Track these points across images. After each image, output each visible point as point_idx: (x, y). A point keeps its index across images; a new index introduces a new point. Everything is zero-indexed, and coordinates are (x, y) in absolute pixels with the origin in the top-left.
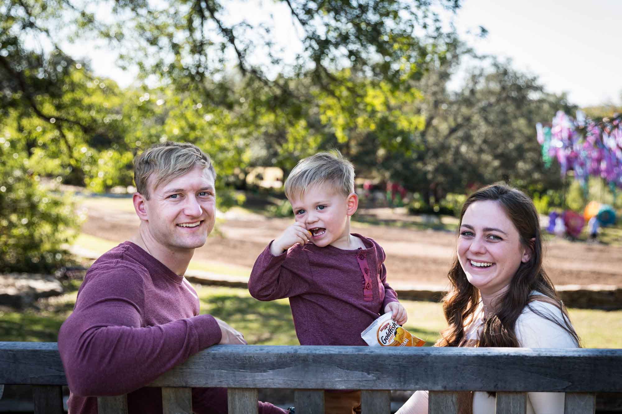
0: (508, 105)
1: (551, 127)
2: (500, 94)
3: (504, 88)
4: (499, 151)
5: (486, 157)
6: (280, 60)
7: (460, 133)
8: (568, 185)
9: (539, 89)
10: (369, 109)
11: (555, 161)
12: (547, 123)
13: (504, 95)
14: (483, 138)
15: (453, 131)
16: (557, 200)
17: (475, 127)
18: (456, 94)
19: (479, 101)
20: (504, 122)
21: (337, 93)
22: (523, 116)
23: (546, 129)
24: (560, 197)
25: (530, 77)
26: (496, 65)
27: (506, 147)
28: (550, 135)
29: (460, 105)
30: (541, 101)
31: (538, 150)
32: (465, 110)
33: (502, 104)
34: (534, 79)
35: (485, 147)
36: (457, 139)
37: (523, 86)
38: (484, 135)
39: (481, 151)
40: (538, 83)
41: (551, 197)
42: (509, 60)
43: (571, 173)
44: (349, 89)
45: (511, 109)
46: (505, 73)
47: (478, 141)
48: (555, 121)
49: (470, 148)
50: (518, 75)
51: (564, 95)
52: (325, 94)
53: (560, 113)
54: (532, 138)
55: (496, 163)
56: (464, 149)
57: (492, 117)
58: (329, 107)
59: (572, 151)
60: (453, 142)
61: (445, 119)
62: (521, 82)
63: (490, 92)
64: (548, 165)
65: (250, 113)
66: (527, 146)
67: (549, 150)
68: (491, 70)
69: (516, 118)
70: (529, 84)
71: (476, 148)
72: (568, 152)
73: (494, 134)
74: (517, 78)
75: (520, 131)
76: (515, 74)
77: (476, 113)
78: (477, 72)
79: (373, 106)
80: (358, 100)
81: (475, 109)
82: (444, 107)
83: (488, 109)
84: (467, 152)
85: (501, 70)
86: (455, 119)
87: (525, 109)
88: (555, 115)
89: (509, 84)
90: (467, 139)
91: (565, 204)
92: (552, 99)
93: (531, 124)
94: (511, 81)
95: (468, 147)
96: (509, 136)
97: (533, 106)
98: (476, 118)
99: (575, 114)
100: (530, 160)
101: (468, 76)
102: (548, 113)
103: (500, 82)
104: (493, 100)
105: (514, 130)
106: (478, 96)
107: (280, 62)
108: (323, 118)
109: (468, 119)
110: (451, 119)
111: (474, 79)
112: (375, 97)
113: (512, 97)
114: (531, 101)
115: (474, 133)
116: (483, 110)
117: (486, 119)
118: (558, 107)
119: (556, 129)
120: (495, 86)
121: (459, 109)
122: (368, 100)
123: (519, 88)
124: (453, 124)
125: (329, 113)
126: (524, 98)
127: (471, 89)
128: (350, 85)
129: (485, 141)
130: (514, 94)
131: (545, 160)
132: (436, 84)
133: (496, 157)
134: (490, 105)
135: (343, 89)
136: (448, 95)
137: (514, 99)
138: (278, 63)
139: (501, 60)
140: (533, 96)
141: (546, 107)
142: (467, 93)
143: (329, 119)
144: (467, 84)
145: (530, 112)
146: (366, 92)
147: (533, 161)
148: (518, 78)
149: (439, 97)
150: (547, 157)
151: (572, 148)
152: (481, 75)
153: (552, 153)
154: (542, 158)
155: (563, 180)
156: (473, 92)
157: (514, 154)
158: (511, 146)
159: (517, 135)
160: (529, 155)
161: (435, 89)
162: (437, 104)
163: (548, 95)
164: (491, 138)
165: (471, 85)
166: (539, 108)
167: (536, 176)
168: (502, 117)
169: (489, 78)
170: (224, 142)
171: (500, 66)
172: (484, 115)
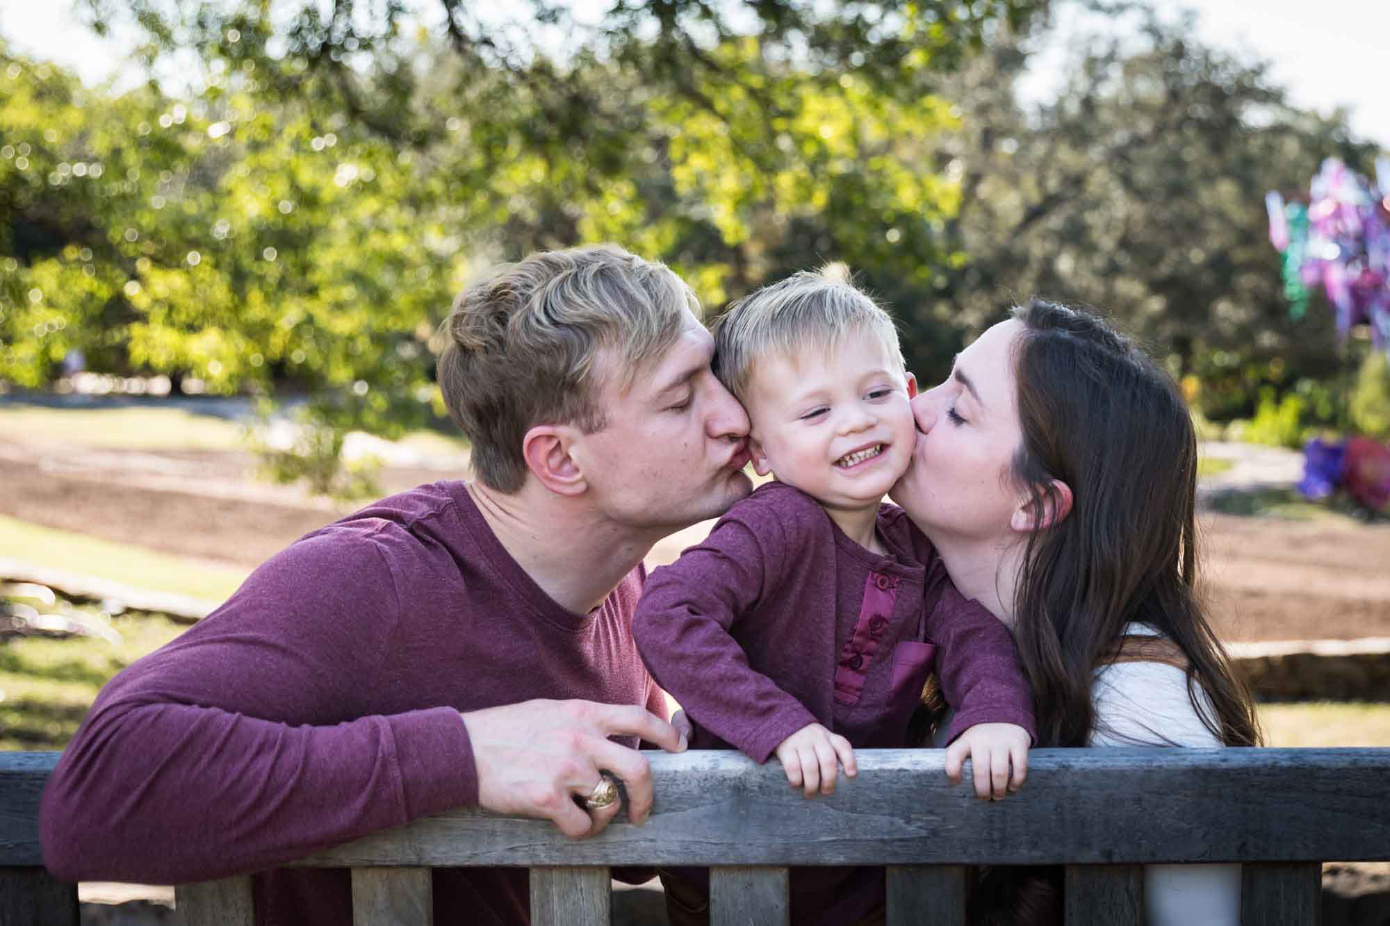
0: (1186, 143)
1: (1306, 202)
2: (1165, 110)
3: (1174, 95)
4: (1164, 269)
5: (1129, 287)
6: (562, 9)
7: (1055, 221)
8: (1354, 364)
9: (1272, 97)
10: (810, 149)
11: (1320, 296)
12: (1296, 192)
13: (1176, 114)
14: (1118, 234)
15: (1034, 214)
16: (1324, 410)
17: (1097, 204)
18: (1043, 111)
19: (1107, 130)
20: (1178, 190)
21: (721, 106)
22: (1227, 173)
23: (1294, 210)
24: (1333, 400)
25: (1247, 62)
26: (1152, 30)
27: (1184, 259)
28: (1303, 226)
29: (1053, 140)
30: (1280, 130)
31: (1272, 265)
32: (1066, 155)
33: (1171, 139)
34: (1258, 71)
35: (1124, 259)
36: (1043, 237)
37: (1229, 88)
38: (1121, 225)
39: (1112, 271)
40: (1270, 80)
41: (1309, 397)
42: (1189, 16)
43: (1362, 333)
44: (752, 93)
45: (1195, 152)
46: (1179, 51)
47: (1107, 243)
48: (1319, 186)
49: (1084, 262)
50: (1216, 59)
51: (1340, 115)
52: (686, 105)
53: (1333, 165)
54: (1256, 233)
55: (1156, 304)
56: (1065, 264)
57: (1143, 176)
58: (697, 144)
59: (1366, 271)
60: (1037, 247)
61: (1014, 180)
62: (1222, 79)
63: (1139, 106)
64: (1299, 310)
65: (477, 160)
66: (1241, 255)
67: (1301, 268)
68: (1140, 45)
69: (1209, 178)
70: (1247, 83)
71: (1099, 262)
72: (1355, 272)
73: (1151, 222)
74: (1210, 66)
75: (1222, 216)
76: (1206, 54)
77: (1099, 165)
78: (1100, 50)
79: (820, 143)
80: (779, 124)
81: (1096, 153)
82: (1007, 147)
83: (1134, 153)
84: (1075, 273)
85: (1169, 43)
86: (1041, 183)
87: (1232, 155)
88: (1317, 170)
89: (1190, 82)
90: (1076, 236)
91: (1346, 419)
92: (1308, 126)
93: (1253, 196)
94: (1196, 76)
95: (1078, 258)
96: (1192, 229)
97: (1255, 146)
98: (1100, 180)
99: (1373, 168)
100: (1247, 296)
101: (1077, 60)
102: (1297, 165)
103: (1166, 76)
104: (1145, 126)
105: (1203, 212)
106: (1105, 116)
107: (563, 17)
108: (682, 177)
109: (1077, 181)
110: (1029, 181)
111: (1094, 67)
112: (824, 118)
113: (1199, 121)
114: (1251, 132)
115: (1092, 218)
116: (1120, 156)
117: (1127, 182)
118: (1325, 148)
119: (1321, 209)
120: (1150, 89)
121: (1051, 153)
122: (806, 123)
123: (1218, 96)
124: (1035, 197)
125: (698, 162)
126: (1232, 121)
127: (1084, 96)
128: (756, 81)
129: (1125, 244)
130: (1201, 111)
131: (1292, 296)
132: (987, 83)
133: (1156, 287)
134: (1138, 142)
135: (737, 93)
136: (1020, 114)
137: (1204, 127)
138: (555, 20)
139: (1167, 16)
140: (1256, 116)
141: (1291, 147)
142: (1073, 108)
143: (699, 179)
144: (1072, 84)
145: (1248, 162)
146: (799, 102)
147: (1256, 297)
148: (1216, 67)
149: (997, 118)
150: (1296, 285)
151: (1365, 262)
152: (1110, 58)
153: (1311, 276)
154: (1282, 291)
155: (1342, 351)
156: (1089, 104)
157: (1207, 279)
158: (1197, 256)
159: (1213, 225)
160: (1247, 281)
161: (984, 96)
162: (988, 138)
163: (1297, 113)
164: (1142, 234)
165: (1083, 85)
166: (1269, 148)
167: (1267, 339)
168: (1171, 175)
169: (1133, 68)
170: (399, 242)
171: (1165, 33)
172: (1121, 170)
